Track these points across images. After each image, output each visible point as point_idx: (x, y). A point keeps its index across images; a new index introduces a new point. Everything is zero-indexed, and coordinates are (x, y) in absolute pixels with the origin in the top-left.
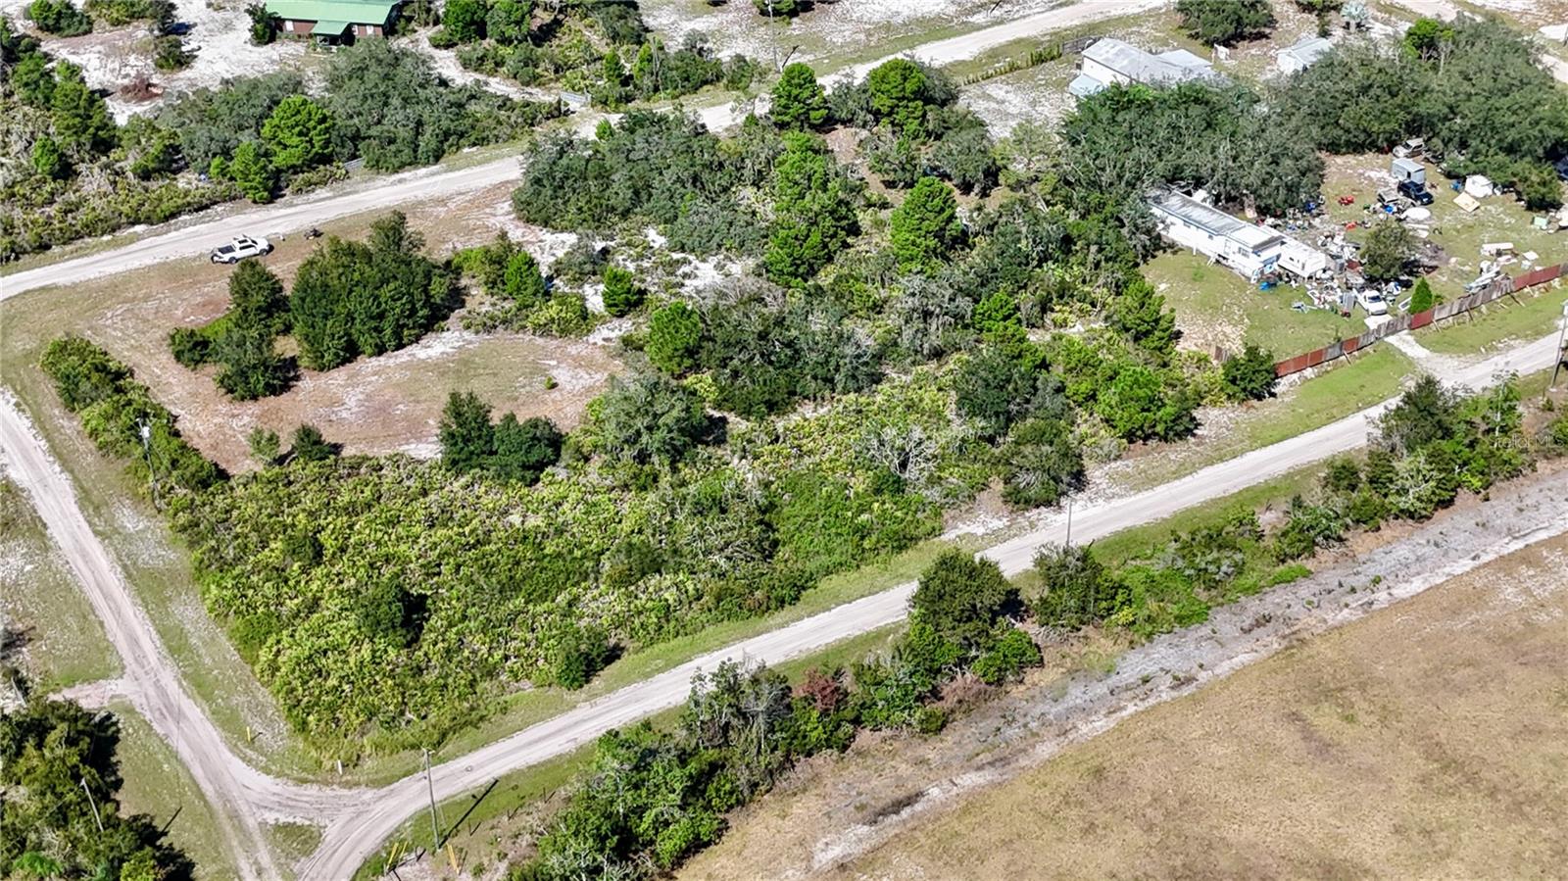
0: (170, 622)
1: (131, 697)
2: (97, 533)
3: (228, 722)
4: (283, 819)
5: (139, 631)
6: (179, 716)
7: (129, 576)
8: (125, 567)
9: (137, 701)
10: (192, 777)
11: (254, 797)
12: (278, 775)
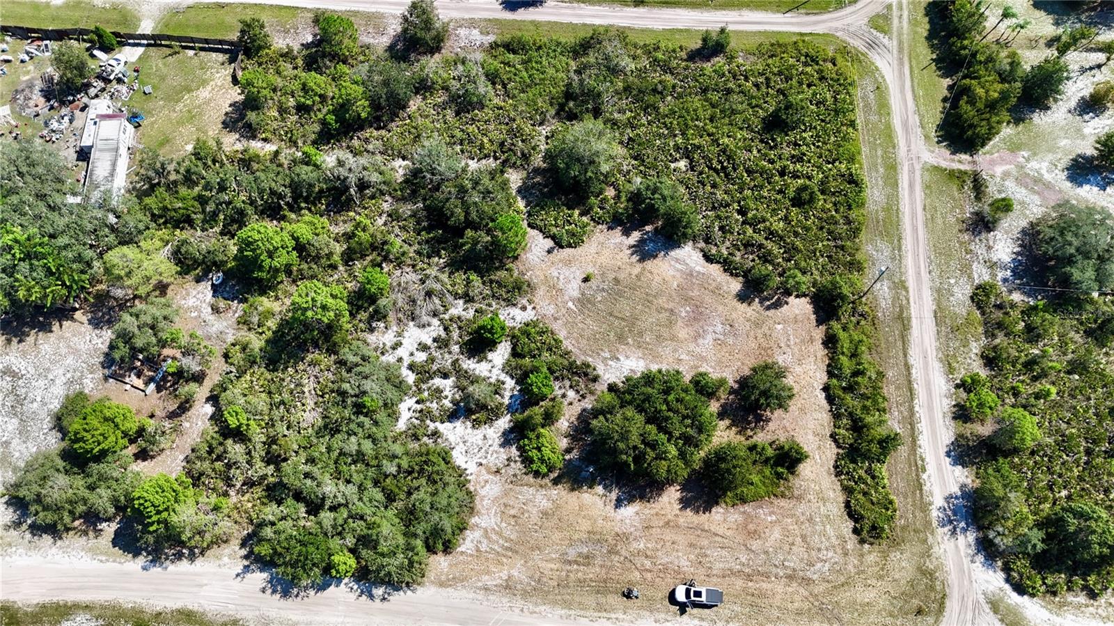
0: (889, 190)
1: (924, 147)
2: (906, 289)
3: (883, 106)
4: (881, 36)
5: (906, 193)
6: (905, 124)
7: (900, 239)
8: (900, 250)
9: (921, 142)
10: (912, 81)
11: (888, 56)
12: (873, 64)
